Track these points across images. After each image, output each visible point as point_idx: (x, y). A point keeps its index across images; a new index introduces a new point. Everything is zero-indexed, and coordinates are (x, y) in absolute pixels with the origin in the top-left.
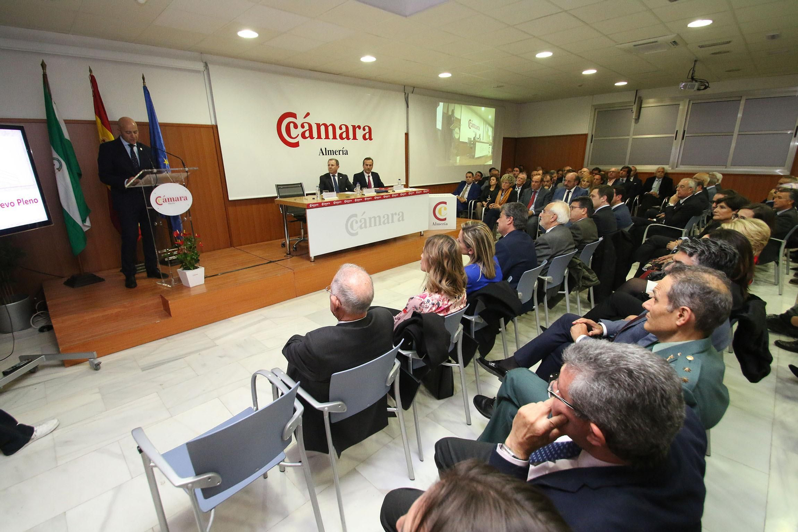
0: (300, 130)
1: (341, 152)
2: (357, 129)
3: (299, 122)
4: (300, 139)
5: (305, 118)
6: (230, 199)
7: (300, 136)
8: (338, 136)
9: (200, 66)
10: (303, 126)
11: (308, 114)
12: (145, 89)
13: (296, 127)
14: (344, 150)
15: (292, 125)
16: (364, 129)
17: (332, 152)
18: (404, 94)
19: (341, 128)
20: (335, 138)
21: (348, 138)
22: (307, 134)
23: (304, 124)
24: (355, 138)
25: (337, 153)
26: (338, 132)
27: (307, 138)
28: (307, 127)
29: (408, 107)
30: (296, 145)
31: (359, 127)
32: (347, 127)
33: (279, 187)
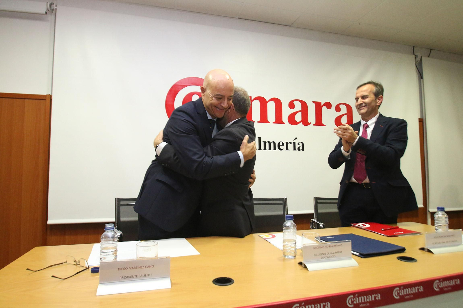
1: (291, 147)
2: (324, 109)
6: (50, 222)
8: (285, 119)
14: (297, 142)
16: (338, 109)
17: (272, 144)
18: (414, 56)
19: (291, 105)
20: (279, 120)
21: (305, 122)
24: (319, 122)
25: (281, 147)
26: (286, 112)
29: (421, 76)
31: (328, 105)
32: (304, 105)
33: (122, 203)
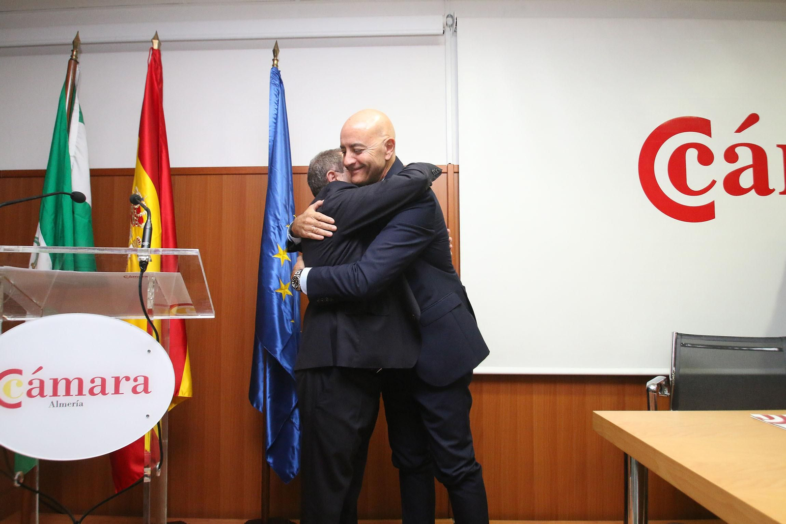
0: (721, 169)
3: (717, 144)
4: (719, 196)
5: (740, 130)
7: (719, 186)
9: (434, 24)
10: (731, 155)
11: (753, 119)
12: (276, 74)
13: (706, 157)
15: (692, 155)
22: (747, 180)
23: (737, 150)
27: (747, 191)
28: (745, 157)
30: (706, 213)
